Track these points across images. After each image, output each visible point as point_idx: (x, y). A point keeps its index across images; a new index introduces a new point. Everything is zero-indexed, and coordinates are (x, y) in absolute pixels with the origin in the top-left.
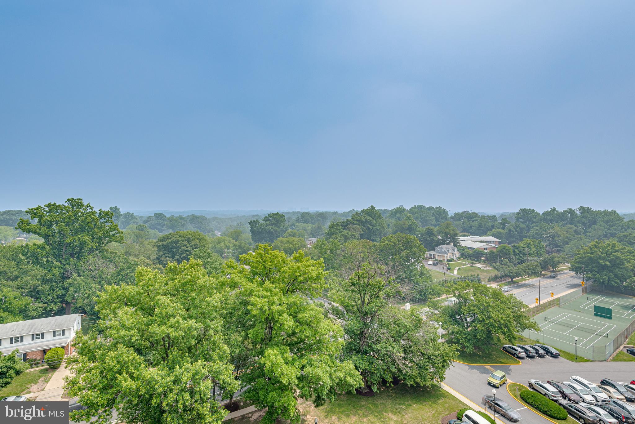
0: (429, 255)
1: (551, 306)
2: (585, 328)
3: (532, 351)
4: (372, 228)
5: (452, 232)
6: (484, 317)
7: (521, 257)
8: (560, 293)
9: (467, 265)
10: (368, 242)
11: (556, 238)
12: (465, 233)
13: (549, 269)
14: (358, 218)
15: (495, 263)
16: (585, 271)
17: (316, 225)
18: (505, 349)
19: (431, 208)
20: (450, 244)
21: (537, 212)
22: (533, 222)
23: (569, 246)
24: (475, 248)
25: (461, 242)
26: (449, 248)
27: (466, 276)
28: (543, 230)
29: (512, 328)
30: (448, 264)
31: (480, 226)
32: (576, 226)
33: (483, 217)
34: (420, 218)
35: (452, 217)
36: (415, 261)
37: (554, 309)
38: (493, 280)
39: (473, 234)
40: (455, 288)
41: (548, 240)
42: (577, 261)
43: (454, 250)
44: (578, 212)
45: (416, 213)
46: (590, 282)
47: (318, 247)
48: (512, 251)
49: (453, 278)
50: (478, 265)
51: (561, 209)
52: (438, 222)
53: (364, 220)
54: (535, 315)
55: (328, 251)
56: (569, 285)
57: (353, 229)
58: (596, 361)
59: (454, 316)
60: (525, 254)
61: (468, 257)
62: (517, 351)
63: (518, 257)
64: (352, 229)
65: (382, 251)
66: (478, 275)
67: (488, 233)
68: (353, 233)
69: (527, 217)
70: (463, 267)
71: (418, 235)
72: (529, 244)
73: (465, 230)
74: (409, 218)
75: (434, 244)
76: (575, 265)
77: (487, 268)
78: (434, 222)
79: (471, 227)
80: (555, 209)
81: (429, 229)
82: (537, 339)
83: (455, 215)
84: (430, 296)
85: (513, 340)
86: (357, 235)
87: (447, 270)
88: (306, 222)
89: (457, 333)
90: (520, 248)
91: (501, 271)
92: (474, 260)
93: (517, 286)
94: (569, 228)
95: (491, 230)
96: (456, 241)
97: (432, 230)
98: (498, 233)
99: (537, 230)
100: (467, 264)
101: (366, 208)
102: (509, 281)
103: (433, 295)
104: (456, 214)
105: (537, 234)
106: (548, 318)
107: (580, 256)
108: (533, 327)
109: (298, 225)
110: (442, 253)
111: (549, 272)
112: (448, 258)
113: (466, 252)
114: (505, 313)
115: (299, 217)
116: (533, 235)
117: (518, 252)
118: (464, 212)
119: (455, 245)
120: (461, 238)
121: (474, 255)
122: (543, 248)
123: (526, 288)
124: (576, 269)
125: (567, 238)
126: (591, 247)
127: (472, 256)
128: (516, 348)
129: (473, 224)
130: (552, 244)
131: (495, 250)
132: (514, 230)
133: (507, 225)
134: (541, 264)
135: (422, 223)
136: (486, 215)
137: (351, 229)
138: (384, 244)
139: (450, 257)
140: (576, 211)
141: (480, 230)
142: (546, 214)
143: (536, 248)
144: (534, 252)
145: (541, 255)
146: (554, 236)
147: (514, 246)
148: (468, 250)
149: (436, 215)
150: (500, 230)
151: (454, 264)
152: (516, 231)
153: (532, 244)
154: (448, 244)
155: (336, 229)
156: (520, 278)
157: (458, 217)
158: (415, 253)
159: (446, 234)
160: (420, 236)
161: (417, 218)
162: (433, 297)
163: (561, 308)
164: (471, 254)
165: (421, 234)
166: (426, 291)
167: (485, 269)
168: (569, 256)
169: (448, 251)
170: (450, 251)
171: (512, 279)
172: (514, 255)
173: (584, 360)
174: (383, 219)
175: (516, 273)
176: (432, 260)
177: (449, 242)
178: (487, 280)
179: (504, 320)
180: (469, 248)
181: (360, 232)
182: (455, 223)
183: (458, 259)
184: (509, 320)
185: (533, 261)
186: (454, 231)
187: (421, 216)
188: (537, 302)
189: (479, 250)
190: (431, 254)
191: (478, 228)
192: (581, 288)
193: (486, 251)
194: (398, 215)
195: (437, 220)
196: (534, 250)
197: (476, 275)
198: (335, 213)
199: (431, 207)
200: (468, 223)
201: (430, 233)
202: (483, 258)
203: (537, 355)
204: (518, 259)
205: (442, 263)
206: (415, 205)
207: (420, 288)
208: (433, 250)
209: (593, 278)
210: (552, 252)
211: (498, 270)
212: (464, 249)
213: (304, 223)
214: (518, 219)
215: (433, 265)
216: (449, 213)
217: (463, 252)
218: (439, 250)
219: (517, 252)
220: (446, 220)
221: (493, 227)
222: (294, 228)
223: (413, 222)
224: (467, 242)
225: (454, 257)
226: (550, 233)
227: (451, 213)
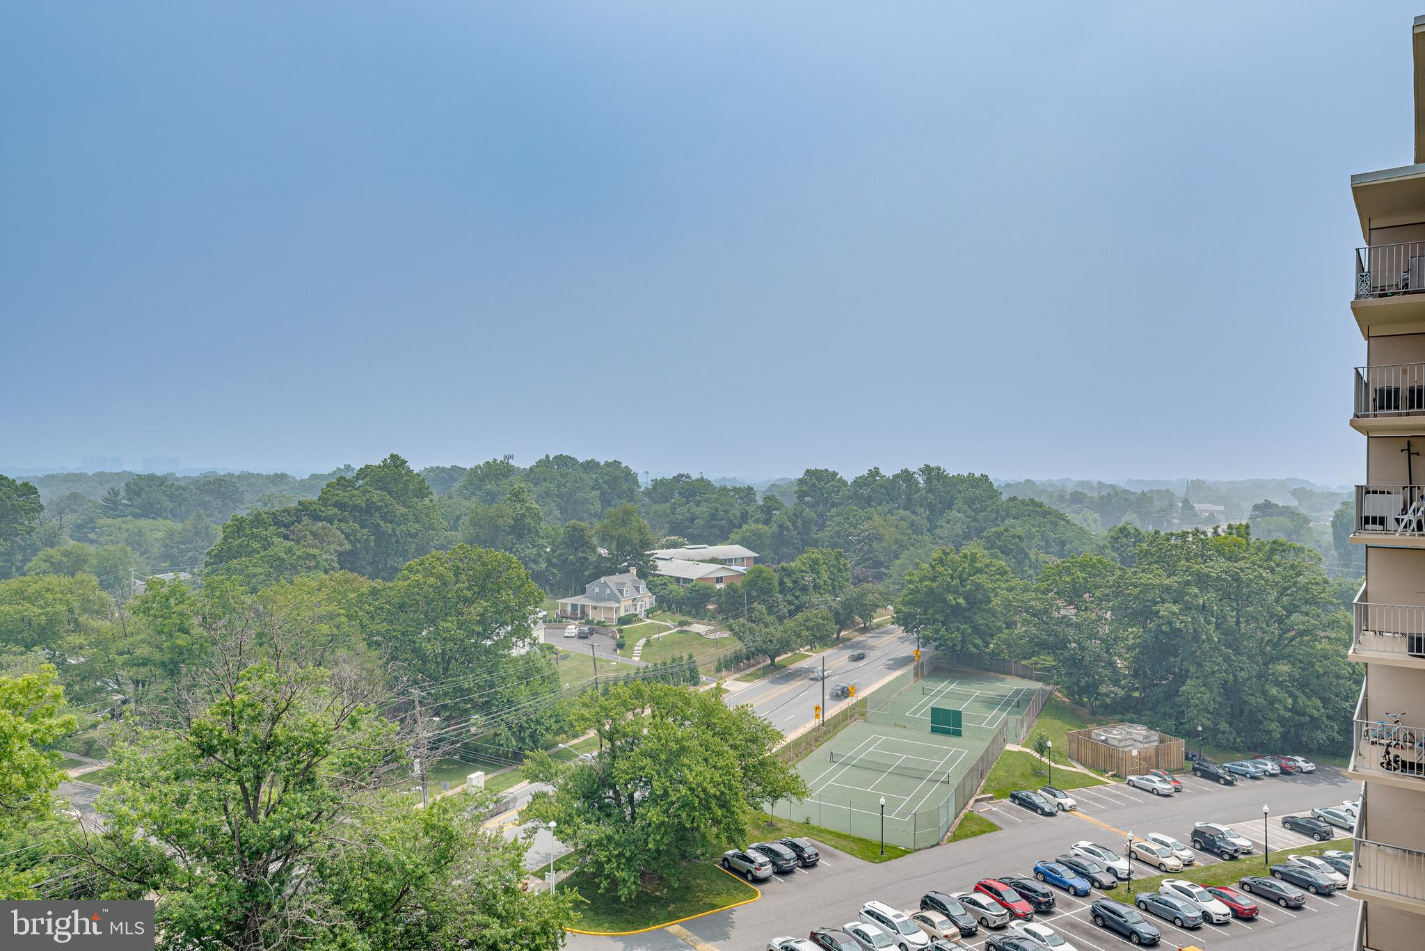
0: (569, 609)
1: (849, 721)
2: (909, 769)
3: (788, 853)
4: (390, 531)
5: (635, 536)
6: (668, 784)
7: (797, 598)
8: (872, 684)
9: (670, 629)
10: (354, 580)
11: (875, 545)
12: (675, 538)
13: (858, 624)
14: (342, 495)
15: (736, 617)
16: (921, 624)
17: (188, 524)
18: (726, 864)
19: (591, 466)
20: (629, 571)
21: (841, 478)
22: (834, 505)
23: (900, 561)
24: (692, 580)
25: (659, 563)
26: (624, 584)
27: (659, 662)
28: (853, 525)
29: (737, 805)
30: (620, 631)
31: (713, 517)
32: (914, 513)
33: (724, 489)
34: (558, 496)
35: (647, 493)
36: (511, 634)
37: (854, 727)
38: (727, 667)
39: (695, 539)
40: (601, 707)
41: (860, 550)
42: (907, 599)
43: (637, 589)
44: (920, 480)
45: (545, 480)
46: (928, 651)
47: (149, 609)
48: (776, 584)
49: (623, 674)
50: (699, 628)
51: (889, 471)
52: (610, 505)
53: (361, 502)
54: (812, 751)
55: (195, 621)
56: (892, 662)
57: (314, 534)
58: (920, 849)
59: (596, 791)
60: (804, 589)
61: (674, 606)
62: (752, 862)
63: (790, 597)
64: (309, 536)
65: (401, 607)
66: (691, 657)
67: (732, 536)
68: (311, 551)
69: (820, 489)
70: (657, 636)
71: (543, 547)
72: (816, 562)
73: (677, 529)
74: (517, 496)
75: (587, 573)
76: (903, 609)
77: (718, 635)
78: (598, 507)
79: (692, 520)
80: (875, 473)
81: (574, 528)
82: (806, 816)
83: (654, 487)
84: (549, 736)
85: (736, 836)
86: (327, 555)
87: (615, 650)
88: (149, 511)
89: (599, 843)
90: (795, 574)
91: (748, 637)
92: (689, 613)
93: (781, 678)
94: (901, 519)
95: (740, 526)
96: (646, 562)
97: (582, 530)
98: (755, 534)
99: (839, 524)
100: (667, 626)
101: (377, 462)
102: (765, 664)
103: (557, 734)
104: (659, 484)
105: (838, 533)
106: (837, 755)
107: (911, 586)
108: (793, 789)
109: (109, 526)
110: (605, 600)
111: (856, 630)
112: (622, 613)
113: (671, 592)
114: (721, 763)
115: (116, 494)
116: (831, 537)
117: (790, 585)
118: (678, 478)
119: (642, 575)
120: (661, 553)
121: (689, 599)
122: (846, 570)
123: (801, 680)
124: (905, 621)
125: (897, 541)
126: (933, 563)
127: (683, 603)
128: (752, 854)
129: (697, 510)
130: (868, 559)
131: (738, 584)
132: (789, 524)
133: (775, 512)
134: (837, 614)
135: (563, 510)
136: (729, 487)
137: (305, 536)
138: (407, 583)
139: (627, 610)
140: (916, 476)
141: (713, 526)
142: (860, 482)
143: (831, 572)
144: (825, 581)
145: (841, 588)
146: (870, 539)
147: (783, 569)
148: (675, 587)
149: (605, 486)
150: (760, 526)
151: (635, 630)
152: (795, 527)
153: (822, 561)
154: (626, 571)
155: (253, 536)
156: (790, 654)
157: (662, 489)
158: (508, 608)
159: (622, 543)
160: (548, 550)
161: (548, 494)
162: (558, 739)
163: (869, 722)
164: (682, 598)
165: (552, 544)
166: (537, 722)
167: (712, 636)
168: (897, 587)
169: (621, 592)
170: (628, 591)
171: (773, 660)
172: (781, 592)
173: (898, 852)
174: (431, 501)
175: (780, 641)
176: (577, 622)
177: (630, 565)
178: (713, 668)
179: (717, 785)
180: (678, 580)
181: (341, 545)
182: (655, 507)
183: (649, 613)
184: (730, 780)
185: (822, 604)
186: (642, 533)
187: (559, 487)
188: (817, 716)
189: (702, 584)
190: (577, 605)
191: (709, 521)
192: (911, 667)
193: (718, 586)
194: (490, 486)
195: (606, 502)
196: (825, 576)
197: (686, 657)
198: (280, 478)
199: (592, 461)
200: (685, 509)
201: (577, 540)
202: (710, 607)
203: (800, 863)
204: (790, 603)
205: (603, 630)
206: (547, 456)
207: (519, 719)
208: (583, 591)
209: (935, 640)
210: (865, 580)
211: (740, 638)
212: (665, 584)
213: (136, 516)
214: (802, 495)
215: (580, 637)
216: (640, 479)
217: (662, 593)
218: (597, 590)
219: (788, 585)
220: (631, 499)
221: (744, 517)
222: (92, 536)
223: (528, 509)
224: (676, 562)
225: (638, 607)
226: (863, 531)
227: (645, 482)
